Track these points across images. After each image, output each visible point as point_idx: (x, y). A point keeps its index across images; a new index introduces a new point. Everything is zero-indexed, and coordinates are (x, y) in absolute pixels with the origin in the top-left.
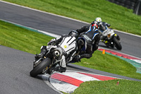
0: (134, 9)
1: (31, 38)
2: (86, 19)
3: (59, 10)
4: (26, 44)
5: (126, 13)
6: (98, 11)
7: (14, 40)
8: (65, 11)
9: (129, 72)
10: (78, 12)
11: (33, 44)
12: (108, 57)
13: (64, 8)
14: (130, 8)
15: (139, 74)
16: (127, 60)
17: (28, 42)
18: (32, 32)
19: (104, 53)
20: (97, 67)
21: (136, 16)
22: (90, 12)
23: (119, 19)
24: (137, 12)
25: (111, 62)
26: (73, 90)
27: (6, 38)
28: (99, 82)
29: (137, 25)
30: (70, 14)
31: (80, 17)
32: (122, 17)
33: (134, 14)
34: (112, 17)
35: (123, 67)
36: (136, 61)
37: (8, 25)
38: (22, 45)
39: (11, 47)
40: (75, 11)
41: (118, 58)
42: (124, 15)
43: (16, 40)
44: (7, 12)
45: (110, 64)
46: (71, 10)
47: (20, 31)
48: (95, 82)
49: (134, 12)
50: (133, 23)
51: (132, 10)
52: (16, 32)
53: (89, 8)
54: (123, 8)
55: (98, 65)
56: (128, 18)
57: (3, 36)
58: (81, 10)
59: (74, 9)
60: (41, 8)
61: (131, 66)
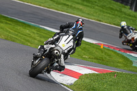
0: (131, 6)
1: (34, 33)
2: (86, 15)
3: (60, 6)
4: (28, 38)
5: (123, 10)
6: (97, 7)
7: (17, 35)
8: (65, 8)
9: (126, 65)
10: (78, 9)
11: (35, 39)
12: (106, 51)
13: (65, 4)
14: (127, 5)
15: (135, 67)
16: (124, 54)
17: (31, 37)
18: (34, 27)
19: (102, 47)
20: (95, 60)
21: (132, 12)
22: (89, 8)
23: (117, 15)
24: (134, 9)
25: (109, 56)
26: (73, 82)
27: (10, 32)
28: (97, 75)
29: (134, 21)
30: (70, 10)
31: (80, 13)
32: (119, 14)
33: (130, 11)
34: (110, 14)
35: (120, 60)
36: (132, 54)
37: (12, 20)
38: (24, 39)
39: (14, 41)
40: (75, 8)
41: (115, 52)
42: (121, 12)
43: (19, 35)
44: (11, 8)
45: (108, 58)
46: (71, 6)
47: (23, 26)
48: (93, 74)
49: (131, 9)
50: (130, 19)
51: (129, 7)
52: (19, 28)
53: (88, 4)
54: (121, 5)
55: (97, 59)
56: (125, 14)
57: (7, 31)
58: (81, 7)
59: (73, 6)
60: (42, 5)
61: (128, 60)
